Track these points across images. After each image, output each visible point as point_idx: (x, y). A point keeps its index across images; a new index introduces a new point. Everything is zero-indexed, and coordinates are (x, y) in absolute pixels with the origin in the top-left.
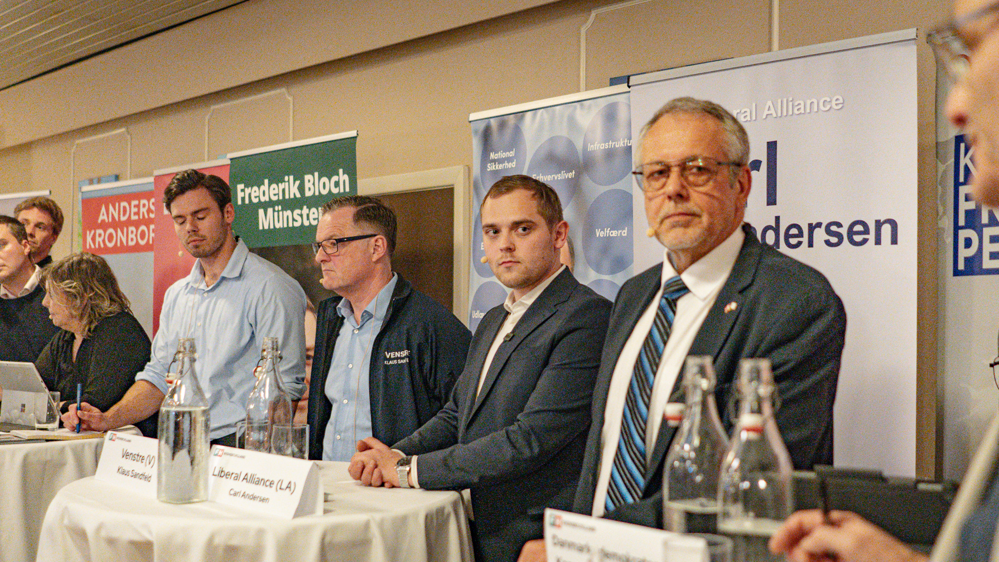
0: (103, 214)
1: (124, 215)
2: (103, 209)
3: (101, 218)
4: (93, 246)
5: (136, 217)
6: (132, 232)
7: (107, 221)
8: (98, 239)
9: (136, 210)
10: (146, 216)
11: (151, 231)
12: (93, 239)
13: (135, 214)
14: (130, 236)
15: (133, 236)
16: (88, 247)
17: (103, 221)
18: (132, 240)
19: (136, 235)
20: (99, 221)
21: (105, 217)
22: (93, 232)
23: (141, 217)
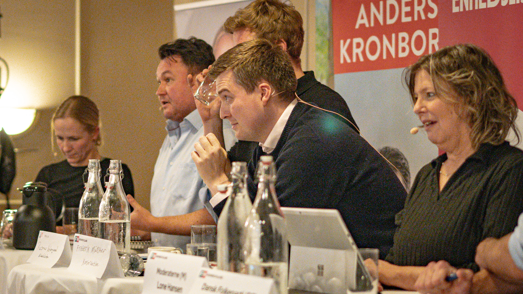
0: (362, 18)
1: (392, 17)
2: (362, 11)
3: (359, 22)
4: (349, 61)
5: (409, 19)
6: (403, 39)
7: (367, 25)
8: (355, 51)
9: (408, 9)
10: (423, 17)
11: (430, 36)
12: (350, 51)
13: (407, 14)
14: (401, 45)
15: (405, 45)
16: (342, 61)
17: (362, 25)
18: (404, 50)
19: (409, 44)
20: (357, 27)
21: (365, 21)
22: (348, 41)
23: (416, 18)
